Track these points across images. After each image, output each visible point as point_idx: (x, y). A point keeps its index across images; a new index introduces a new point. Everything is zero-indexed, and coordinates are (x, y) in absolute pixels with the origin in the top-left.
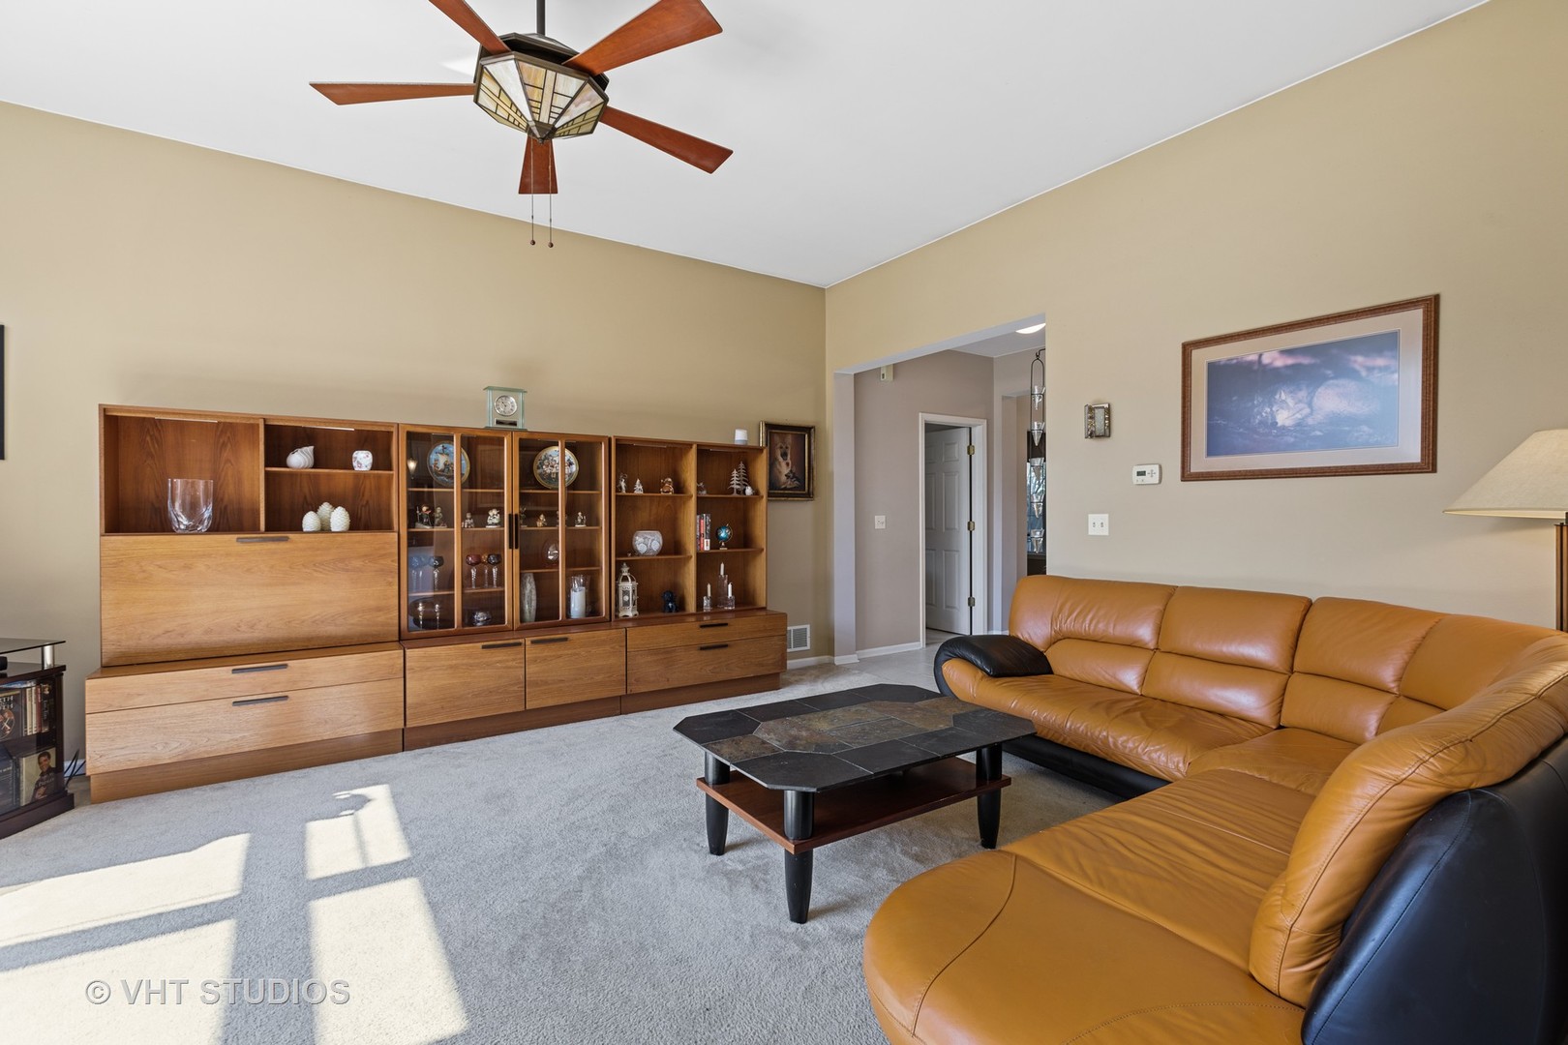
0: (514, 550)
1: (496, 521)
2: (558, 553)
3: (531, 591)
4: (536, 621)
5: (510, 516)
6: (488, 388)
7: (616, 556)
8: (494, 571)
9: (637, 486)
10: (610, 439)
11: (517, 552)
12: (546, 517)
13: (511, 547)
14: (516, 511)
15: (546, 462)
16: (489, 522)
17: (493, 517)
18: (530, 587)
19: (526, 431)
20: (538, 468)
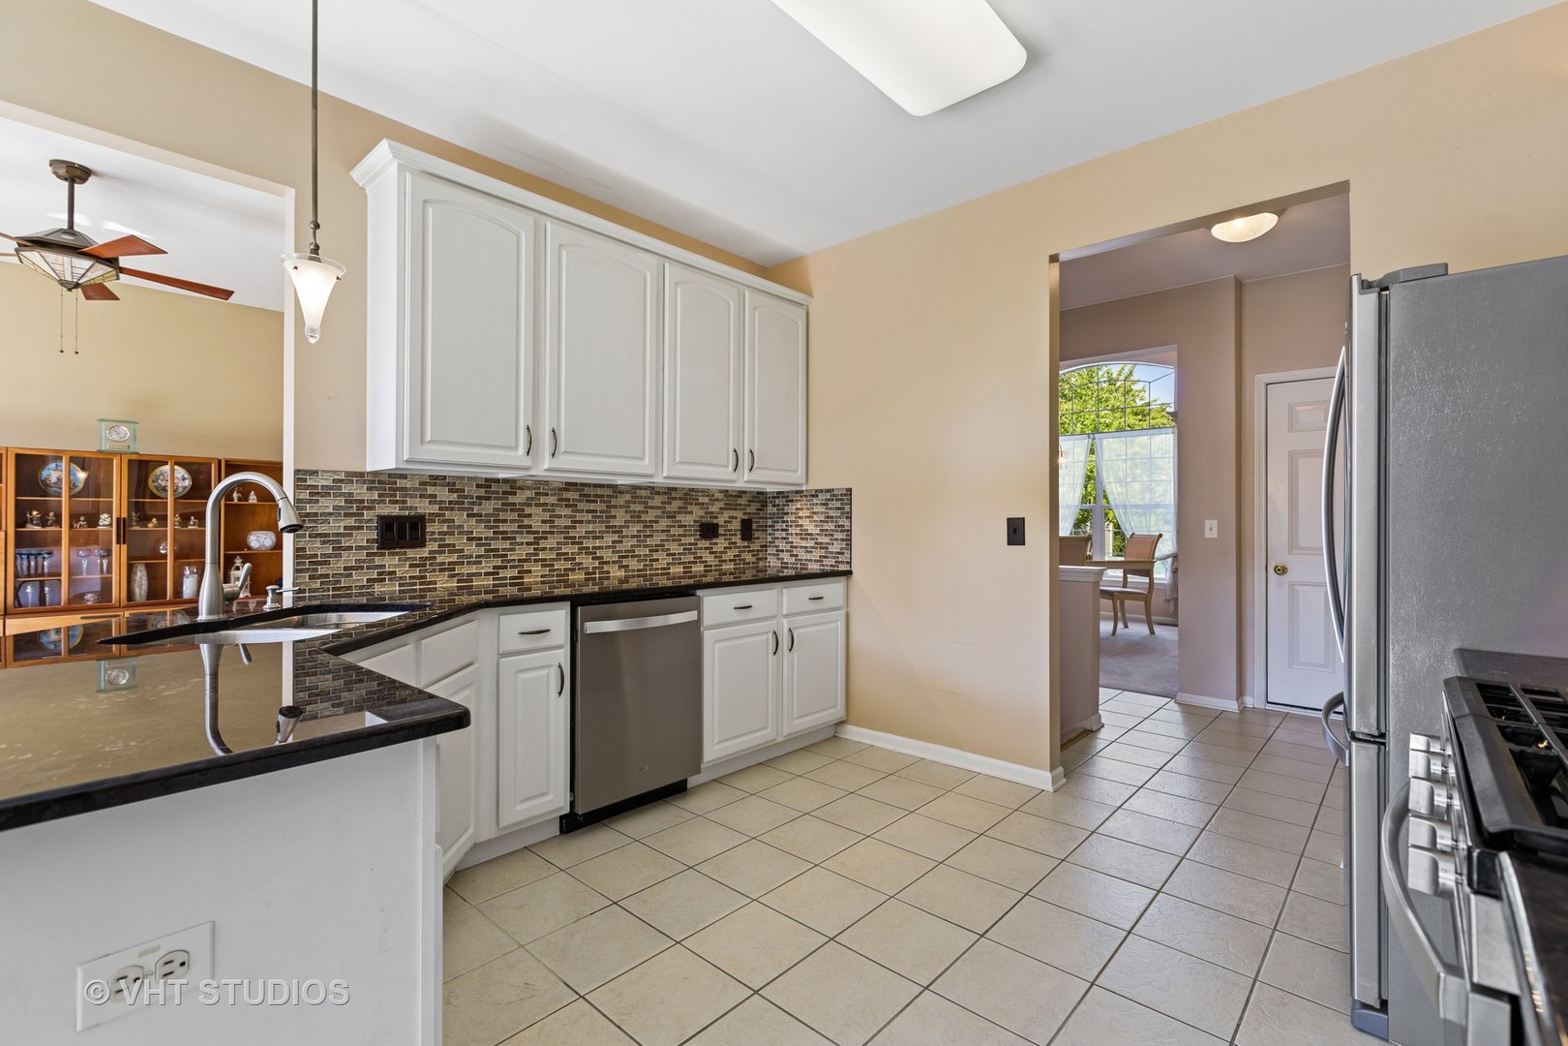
0: (122, 546)
1: (106, 523)
2: (167, 549)
3: (141, 578)
4: (147, 600)
5: (118, 520)
6: (102, 420)
7: (225, 550)
8: (105, 562)
9: (251, 497)
10: (220, 461)
11: (124, 547)
12: (158, 520)
13: (118, 542)
14: (124, 515)
15: (161, 477)
16: (100, 523)
17: (104, 519)
18: (141, 575)
19: (138, 454)
20: (154, 482)
